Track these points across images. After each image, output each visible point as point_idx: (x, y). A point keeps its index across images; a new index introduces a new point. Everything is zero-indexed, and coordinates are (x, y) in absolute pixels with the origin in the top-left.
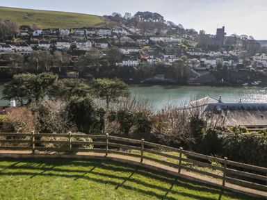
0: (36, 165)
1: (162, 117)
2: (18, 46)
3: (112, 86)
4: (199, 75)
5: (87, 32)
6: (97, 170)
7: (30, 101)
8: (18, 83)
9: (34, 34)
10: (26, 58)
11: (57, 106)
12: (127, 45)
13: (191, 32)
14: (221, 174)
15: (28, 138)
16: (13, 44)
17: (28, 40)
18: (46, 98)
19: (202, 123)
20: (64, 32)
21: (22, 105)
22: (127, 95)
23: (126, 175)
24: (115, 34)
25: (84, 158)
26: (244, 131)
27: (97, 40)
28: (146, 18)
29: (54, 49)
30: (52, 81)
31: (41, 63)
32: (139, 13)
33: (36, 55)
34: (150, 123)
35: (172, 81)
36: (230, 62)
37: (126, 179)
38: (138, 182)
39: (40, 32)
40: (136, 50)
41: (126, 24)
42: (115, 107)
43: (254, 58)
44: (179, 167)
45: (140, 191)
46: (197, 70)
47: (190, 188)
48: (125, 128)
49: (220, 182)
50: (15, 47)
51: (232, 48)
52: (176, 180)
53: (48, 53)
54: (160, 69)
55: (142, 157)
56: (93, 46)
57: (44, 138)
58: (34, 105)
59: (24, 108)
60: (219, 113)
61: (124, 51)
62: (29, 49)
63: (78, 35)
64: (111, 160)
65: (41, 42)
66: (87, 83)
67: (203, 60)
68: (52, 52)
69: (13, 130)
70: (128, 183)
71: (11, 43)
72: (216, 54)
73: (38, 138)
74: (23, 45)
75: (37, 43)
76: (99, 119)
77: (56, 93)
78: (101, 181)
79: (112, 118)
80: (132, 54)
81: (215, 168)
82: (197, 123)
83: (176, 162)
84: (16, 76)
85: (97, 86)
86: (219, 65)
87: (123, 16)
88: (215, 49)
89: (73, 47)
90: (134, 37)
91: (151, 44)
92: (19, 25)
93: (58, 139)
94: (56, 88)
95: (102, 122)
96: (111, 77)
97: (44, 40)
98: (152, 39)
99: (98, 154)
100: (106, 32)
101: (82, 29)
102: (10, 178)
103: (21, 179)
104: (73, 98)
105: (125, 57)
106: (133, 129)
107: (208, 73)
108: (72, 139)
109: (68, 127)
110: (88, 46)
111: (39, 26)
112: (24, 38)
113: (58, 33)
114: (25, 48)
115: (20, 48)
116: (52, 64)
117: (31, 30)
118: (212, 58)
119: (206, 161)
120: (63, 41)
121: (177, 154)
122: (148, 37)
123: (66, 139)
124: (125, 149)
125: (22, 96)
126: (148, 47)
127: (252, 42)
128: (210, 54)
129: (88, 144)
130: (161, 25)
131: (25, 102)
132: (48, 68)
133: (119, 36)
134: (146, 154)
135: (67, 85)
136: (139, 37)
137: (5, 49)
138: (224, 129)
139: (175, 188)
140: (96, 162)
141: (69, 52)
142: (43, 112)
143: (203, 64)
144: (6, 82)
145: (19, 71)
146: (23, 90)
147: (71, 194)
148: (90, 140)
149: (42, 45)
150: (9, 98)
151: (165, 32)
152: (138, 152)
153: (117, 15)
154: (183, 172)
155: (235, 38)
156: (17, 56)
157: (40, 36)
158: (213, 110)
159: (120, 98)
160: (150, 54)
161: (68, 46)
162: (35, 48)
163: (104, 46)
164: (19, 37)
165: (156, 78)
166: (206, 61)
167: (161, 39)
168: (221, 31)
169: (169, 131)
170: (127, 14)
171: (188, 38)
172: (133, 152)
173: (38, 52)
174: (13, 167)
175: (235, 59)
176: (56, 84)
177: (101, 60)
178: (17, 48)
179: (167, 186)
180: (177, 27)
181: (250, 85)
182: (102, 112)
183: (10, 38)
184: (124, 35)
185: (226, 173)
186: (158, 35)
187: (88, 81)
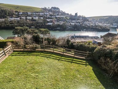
0: (25, 53)
1: (59, 40)
2: (15, 18)
3: (45, 31)
4: (70, 27)
5: (37, 14)
6: (42, 54)
7: (21, 35)
8: (17, 30)
9: (20, 14)
10: (18, 22)
11: (29, 37)
12: (49, 18)
13: (68, 14)
14: (74, 54)
15: (22, 46)
16: (14, 17)
17: (18, 16)
18: (26, 34)
19: (70, 41)
20: (29, 13)
21: (19, 36)
22: (49, 33)
23: (50, 55)
24: (45, 14)
25: (38, 51)
26: (80, 43)
27: (40, 16)
28: (54, 9)
29: (26, 19)
30: (27, 29)
31: (23, 24)
32: (52, 7)
33: (21, 21)
34: (56, 41)
35: (62, 29)
36: (78, 24)
37: (49, 56)
38: (53, 56)
39: (21, 13)
40: (52, 20)
41: (48, 11)
42: (46, 37)
43: (85, 22)
44: (63, 52)
45: (53, 58)
46: (69, 26)
47: (66, 57)
48: (49, 43)
49: (73, 56)
50: (14, 18)
51: (79, 19)
52: (62, 55)
53: (25, 20)
54: (59, 26)
55: (54, 50)
56: (39, 18)
57: (26, 46)
58: (22, 36)
59: (20, 37)
60: (74, 38)
61: (48, 20)
62: (19, 19)
63: (34, 14)
64: (45, 51)
65: (22, 17)
66: (37, 30)
67: (71, 23)
68: (26, 20)
69: (17, 43)
70: (50, 57)
71: (13, 17)
72: (74, 21)
73: (25, 46)
74: (17, 17)
75: (21, 17)
76: (41, 40)
77: (28, 33)
78: (43, 57)
79: (45, 40)
80: (50, 21)
81: (72, 52)
82: (68, 41)
83: (63, 51)
84: (16, 28)
86: (75, 25)
87: (47, 8)
88: (74, 20)
89: (33, 18)
90: (51, 15)
91: (56, 18)
92: (15, 10)
93: (30, 46)
94: (29, 31)
95: (43, 41)
96: (44, 28)
97: (23, 16)
98: (56, 16)
99: (42, 50)
100: (42, 14)
101: (35, 12)
102: (18, 56)
103: (21, 56)
104: (34, 34)
105: (48, 22)
106: (51, 43)
107: (72, 27)
108: (34, 46)
109: (33, 43)
110: (37, 18)
111: (21, 11)
112: (16, 15)
113: (27, 14)
114: (17, 19)
115: (16, 19)
116: (26, 24)
117: (18, 13)
118: (73, 22)
119: (70, 51)
120: (29, 16)
121: (63, 49)
122: (55, 16)
123: (33, 46)
124: (49, 48)
125: (18, 34)
126: (55, 19)
127: (85, 17)
128: (73, 21)
129: (39, 47)
130: (59, 12)
131: (20, 35)
132: (25, 25)
133: (46, 15)
134: (55, 49)
135: (32, 30)
136: (52, 16)
137: (11, 19)
138: (75, 43)
139: (62, 57)
140: (42, 52)
141: (31, 20)
142: (25, 38)
143: (71, 24)
144: (13, 29)
145: (17, 26)
146: (18, 32)
147: (35, 60)
148: (39, 46)
149: (23, 18)
150: (15, 34)
151: (60, 14)
152: (53, 49)
153: (46, 8)
154: (64, 54)
155: (80, 16)
156: (15, 21)
157: (22, 15)
158: (73, 37)
159: (47, 34)
160: (56, 21)
161: (31, 18)
162: (21, 19)
163: (42, 18)
164: (15, 15)
165: (58, 28)
166: (72, 23)
167: (59, 16)
168: (76, 14)
169: (61, 43)
170: (49, 8)
171: (67, 16)
172: (51, 49)
173: (22, 20)
174: (18, 53)
175: (79, 23)
177: (41, 23)
178: (15, 19)
179: (60, 57)
180: (64, 12)
181: (83, 30)
182: (42, 38)
183: (12, 15)
184: (48, 15)
185: (75, 53)
186: (58, 15)
187: (38, 29)
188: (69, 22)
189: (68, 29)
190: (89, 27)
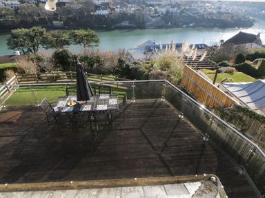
3: (86, 36)
4: (154, 20)
30: (42, 33)
35: (134, 25)
36: (175, 9)
40: (106, 1)
46: (152, 17)
54: (124, 16)
57: (42, 75)
61: (97, 2)
67: (157, 8)
72: (166, 2)
77: (47, 43)
84: (13, 31)
85: (75, 36)
86: (168, 12)
105: (98, 7)
107: (160, 18)
118: (164, 6)
125: (22, 46)
128: (162, 3)
131: (26, 50)
132: (36, 19)
143: (156, 12)
150: (13, 48)
160: (117, 3)
165: (123, 24)
166: (159, 9)
176: (45, 36)
177: (78, 11)
181: (188, 27)
188: (152, 5)
189: (151, 25)
190: (203, 16)
